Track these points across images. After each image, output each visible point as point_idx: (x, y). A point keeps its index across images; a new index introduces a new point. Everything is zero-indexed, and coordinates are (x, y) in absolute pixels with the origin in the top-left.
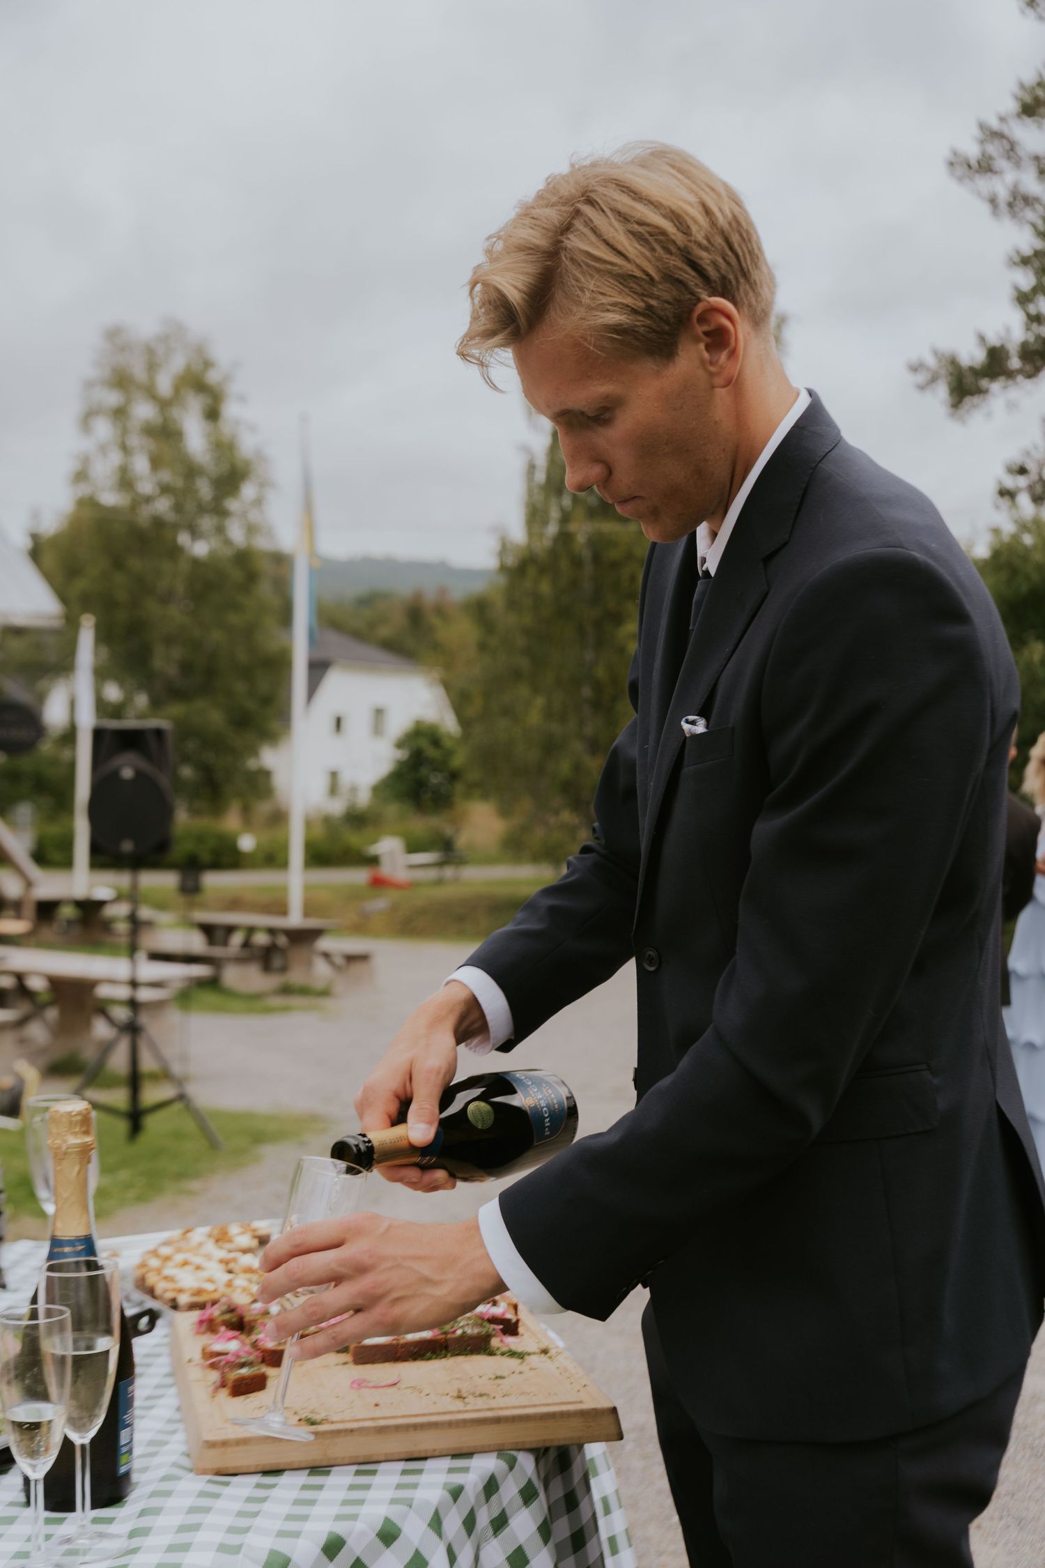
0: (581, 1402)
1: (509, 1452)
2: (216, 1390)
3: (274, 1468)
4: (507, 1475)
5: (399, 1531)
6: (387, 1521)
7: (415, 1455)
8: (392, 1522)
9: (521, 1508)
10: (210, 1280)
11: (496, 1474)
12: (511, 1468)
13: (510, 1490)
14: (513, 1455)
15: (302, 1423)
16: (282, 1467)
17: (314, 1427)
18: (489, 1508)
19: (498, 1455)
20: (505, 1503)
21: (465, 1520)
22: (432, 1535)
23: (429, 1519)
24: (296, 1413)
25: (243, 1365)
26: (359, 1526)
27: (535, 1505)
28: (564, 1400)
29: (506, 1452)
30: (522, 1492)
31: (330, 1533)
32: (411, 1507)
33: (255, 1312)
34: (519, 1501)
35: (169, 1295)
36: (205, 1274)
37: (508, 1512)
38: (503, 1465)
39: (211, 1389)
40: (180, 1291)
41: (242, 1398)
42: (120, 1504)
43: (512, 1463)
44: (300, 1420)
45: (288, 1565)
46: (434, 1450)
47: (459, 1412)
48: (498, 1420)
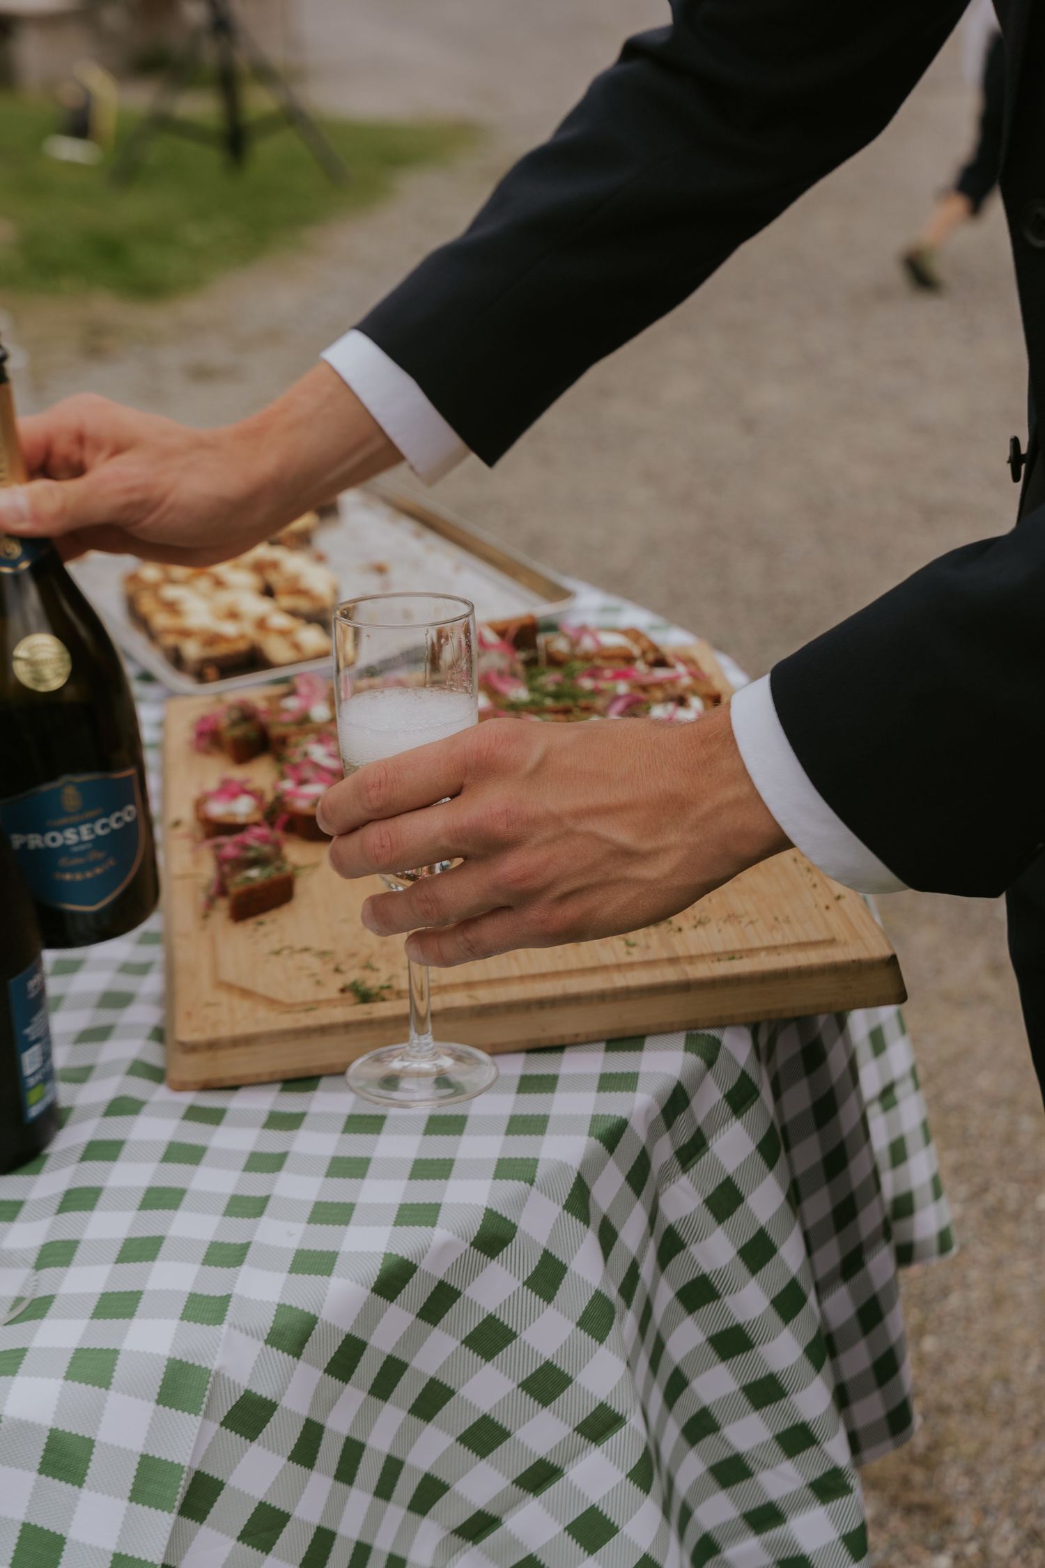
0: (832, 942)
1: (706, 1032)
2: (210, 904)
3: (302, 1074)
4: (702, 1077)
5: (513, 1228)
6: (491, 1216)
7: (543, 1044)
8: (500, 1217)
9: (727, 1120)
10: (233, 615)
11: (683, 1083)
12: (710, 1063)
13: (709, 1098)
14: (714, 1037)
15: (348, 995)
16: (315, 1072)
17: (365, 1008)
18: (672, 1138)
19: (688, 1038)
20: (700, 1119)
21: (630, 1173)
22: (574, 1223)
23: (565, 1197)
24: (337, 970)
25: (252, 863)
26: (440, 1234)
27: (752, 1112)
28: (804, 939)
29: (701, 1032)
30: (729, 1097)
31: (387, 1256)
32: (531, 1182)
33: (287, 718)
34: (726, 1109)
35: (170, 640)
36: (225, 598)
37: (705, 1131)
38: (695, 1060)
39: (202, 898)
40: (186, 633)
41: (250, 923)
42: (34, 1164)
43: (710, 1053)
44: (343, 990)
45: (310, 1335)
46: (577, 1035)
47: (619, 967)
48: (686, 987)
